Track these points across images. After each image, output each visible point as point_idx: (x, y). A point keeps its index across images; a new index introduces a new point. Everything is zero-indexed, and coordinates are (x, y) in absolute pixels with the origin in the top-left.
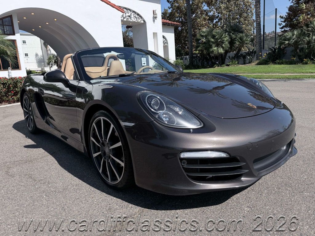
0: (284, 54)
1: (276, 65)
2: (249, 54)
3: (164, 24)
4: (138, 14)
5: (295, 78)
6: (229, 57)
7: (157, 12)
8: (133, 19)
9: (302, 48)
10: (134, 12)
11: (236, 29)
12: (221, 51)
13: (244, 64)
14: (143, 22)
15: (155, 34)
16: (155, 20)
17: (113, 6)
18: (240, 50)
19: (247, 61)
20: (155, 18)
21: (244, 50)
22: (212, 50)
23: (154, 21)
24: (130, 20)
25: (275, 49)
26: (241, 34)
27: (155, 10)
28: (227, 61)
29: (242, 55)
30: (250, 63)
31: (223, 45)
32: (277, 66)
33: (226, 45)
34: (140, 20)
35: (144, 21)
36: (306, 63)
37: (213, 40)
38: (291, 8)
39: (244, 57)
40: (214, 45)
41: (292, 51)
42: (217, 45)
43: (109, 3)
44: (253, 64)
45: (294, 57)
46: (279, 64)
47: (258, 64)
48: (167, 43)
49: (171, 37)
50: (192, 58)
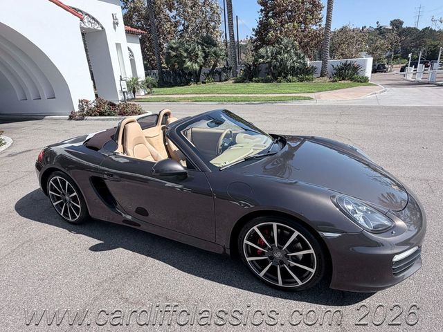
0: (259, 71)
1: (253, 83)
2: (225, 70)
3: (127, 32)
4: (93, 18)
5: (281, 100)
6: (205, 74)
7: (117, 17)
8: (87, 24)
9: (275, 66)
10: (87, 14)
11: (209, 42)
12: (196, 67)
13: (220, 81)
14: (100, 29)
15: (118, 46)
16: (117, 27)
17: (67, 8)
18: (215, 65)
19: (223, 78)
20: (115, 24)
21: (220, 66)
22: (185, 66)
23: (115, 28)
24: (83, 25)
25: (250, 66)
26: (215, 48)
27: (114, 13)
28: (202, 78)
29: (217, 71)
30: (226, 80)
31: (198, 60)
32: (255, 85)
33: (201, 60)
34: (96, 27)
35: (102, 28)
36: (280, 82)
37: (185, 55)
38: (261, 23)
39: (220, 74)
40: (187, 60)
41: (267, 68)
42: (191, 60)
43: (60, 5)
44: (230, 82)
45: (268, 74)
46: (256, 82)
47: (235, 82)
48: (133, 56)
49: (137, 48)
50: (161, 73)
